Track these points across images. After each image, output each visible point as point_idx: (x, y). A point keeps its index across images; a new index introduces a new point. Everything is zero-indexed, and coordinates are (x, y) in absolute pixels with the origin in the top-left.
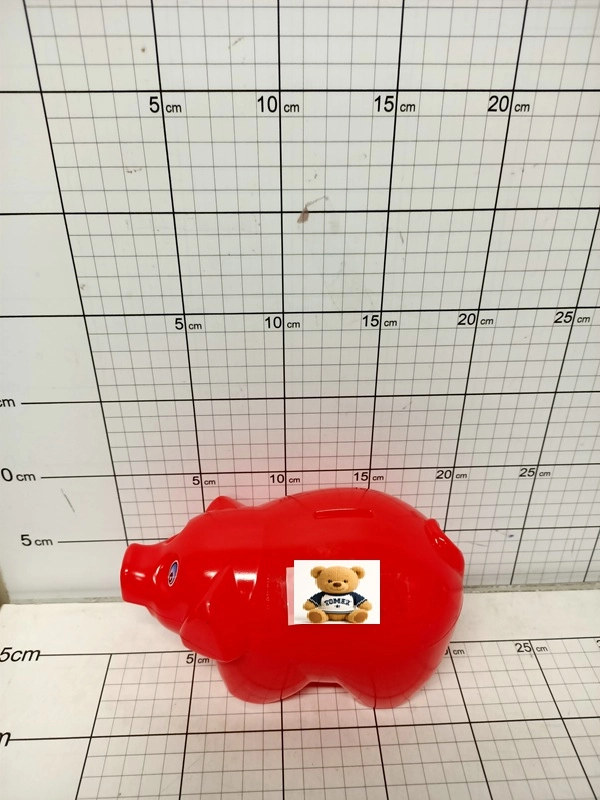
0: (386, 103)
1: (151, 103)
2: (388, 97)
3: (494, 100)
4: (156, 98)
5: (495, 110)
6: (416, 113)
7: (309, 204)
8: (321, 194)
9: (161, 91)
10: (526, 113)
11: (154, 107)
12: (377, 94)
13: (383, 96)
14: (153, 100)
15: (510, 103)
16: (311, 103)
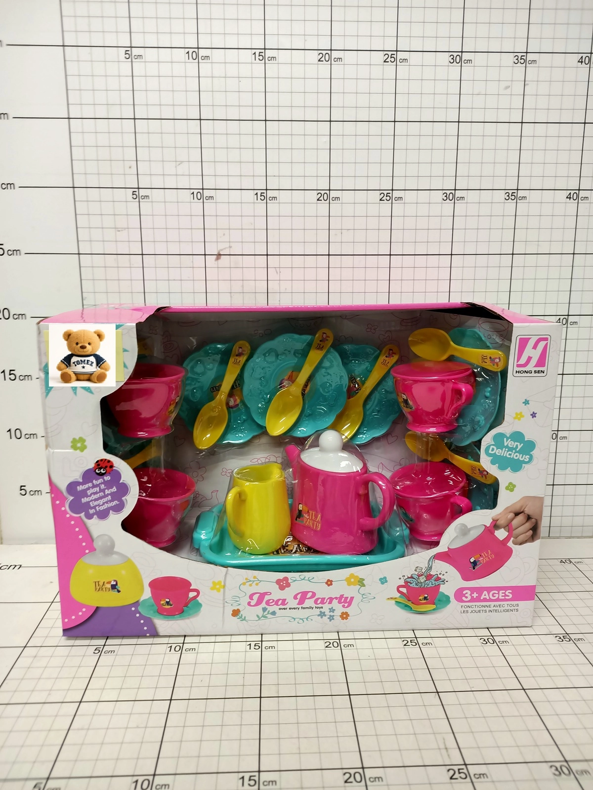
0: (261, 196)
1: (133, 194)
2: (262, 193)
3: (320, 195)
5: (321, 200)
6: (278, 201)
7: (222, 250)
8: (227, 245)
9: (138, 188)
10: (338, 202)
11: (135, 196)
12: (256, 192)
13: (259, 192)
15: (328, 196)
16: (220, 196)
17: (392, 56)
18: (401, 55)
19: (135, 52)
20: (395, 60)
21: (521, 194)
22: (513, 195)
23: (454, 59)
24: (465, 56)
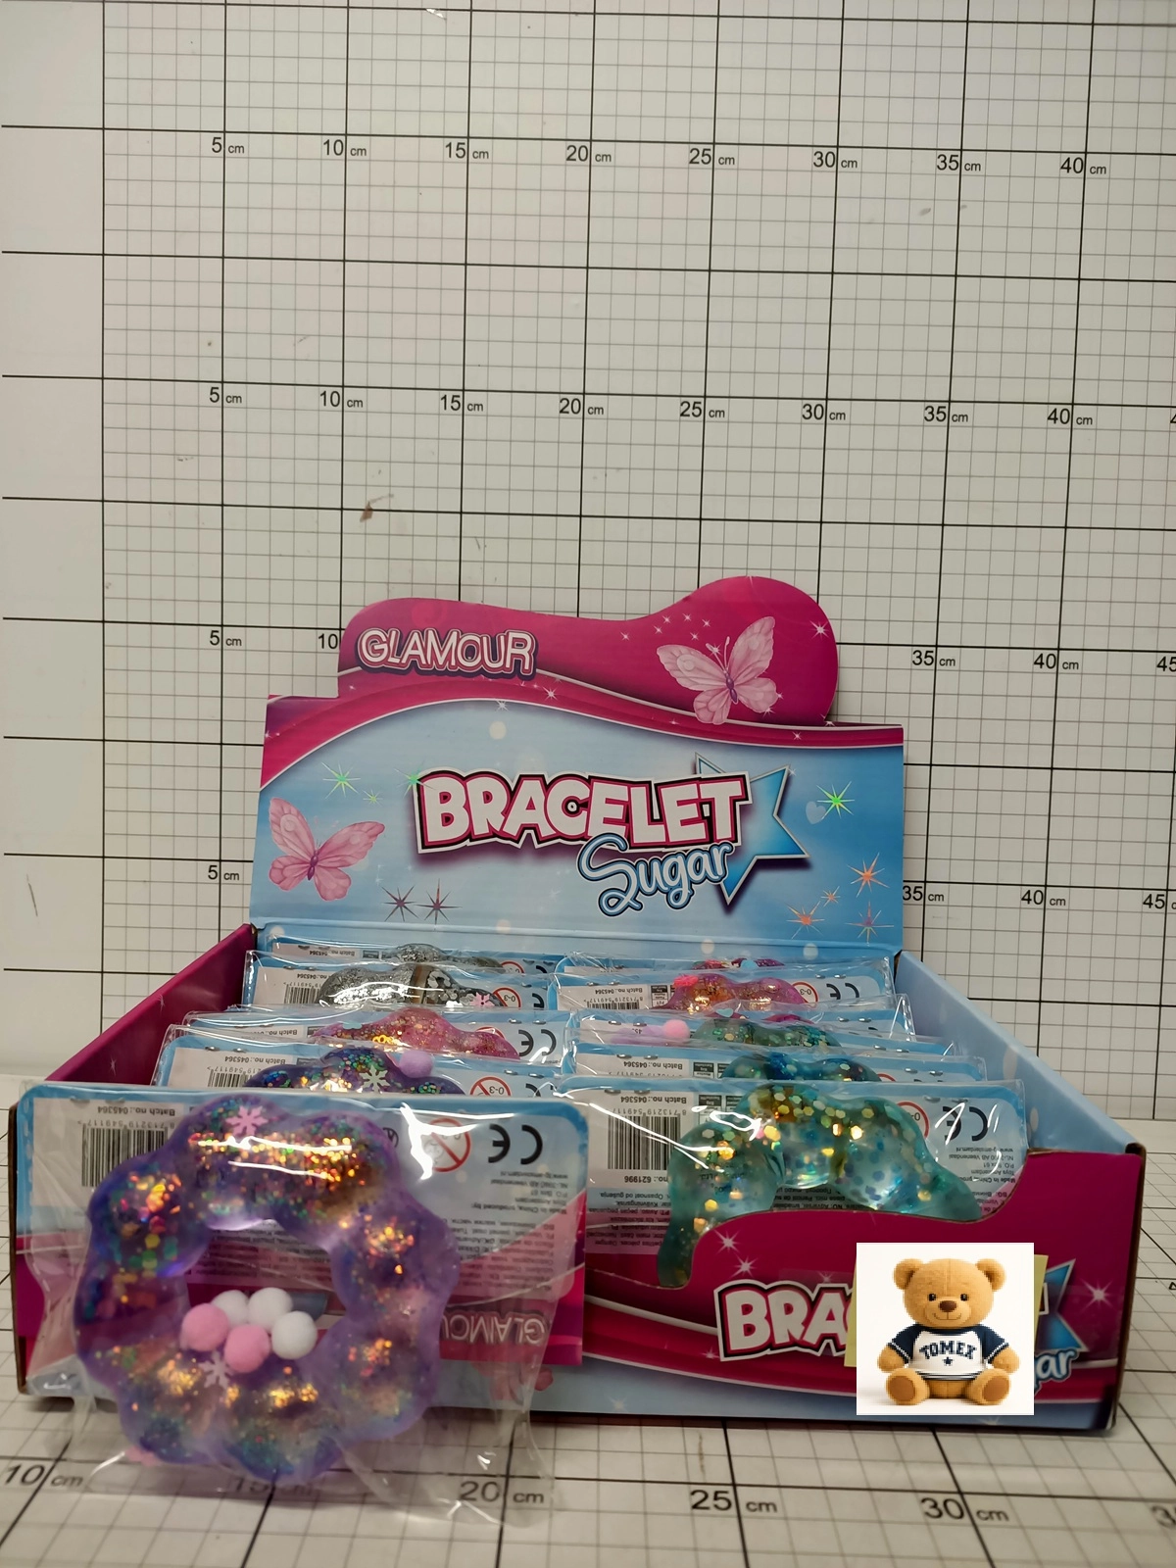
0: (453, 401)
1: (212, 393)
2: (454, 396)
3: (565, 402)
4: (217, 388)
5: (568, 412)
6: (484, 412)
7: (374, 501)
8: (385, 492)
9: (222, 382)
10: (601, 416)
11: (214, 397)
12: (443, 393)
13: (449, 395)
14: (214, 391)
15: (582, 406)
16: (376, 399)
17: (704, 153)
18: (720, 151)
19: (231, 140)
20: (712, 159)
21: (956, 409)
23: (823, 160)
24: (844, 155)
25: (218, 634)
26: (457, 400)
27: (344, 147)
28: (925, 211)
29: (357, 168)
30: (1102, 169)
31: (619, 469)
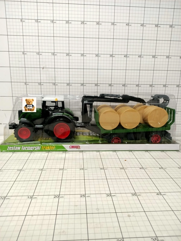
1: (23, 53)
6: (57, 56)
8: (45, 66)
10: (71, 56)
15: (69, 55)
16: (43, 54)
17: (83, 22)
18: (85, 22)
19: (23, 20)
20: (84, 23)
21: (113, 55)
22: (112, 56)
23: (97, 24)
24: (100, 23)
25: (26, 83)
26: (53, 54)
27: (38, 21)
28: (110, 30)
29: (39, 24)
30: (131, 25)
31: (74, 63)
